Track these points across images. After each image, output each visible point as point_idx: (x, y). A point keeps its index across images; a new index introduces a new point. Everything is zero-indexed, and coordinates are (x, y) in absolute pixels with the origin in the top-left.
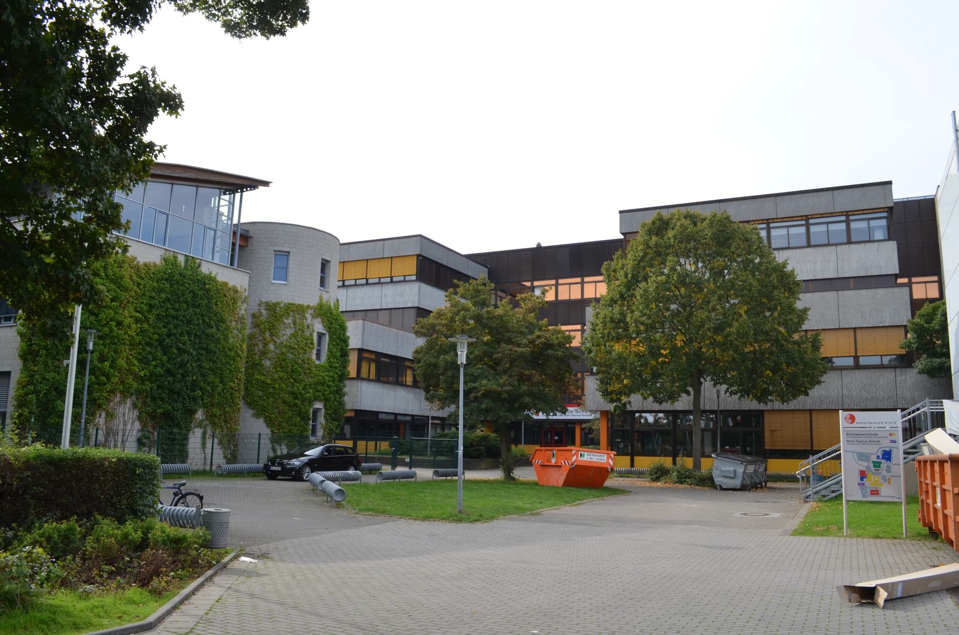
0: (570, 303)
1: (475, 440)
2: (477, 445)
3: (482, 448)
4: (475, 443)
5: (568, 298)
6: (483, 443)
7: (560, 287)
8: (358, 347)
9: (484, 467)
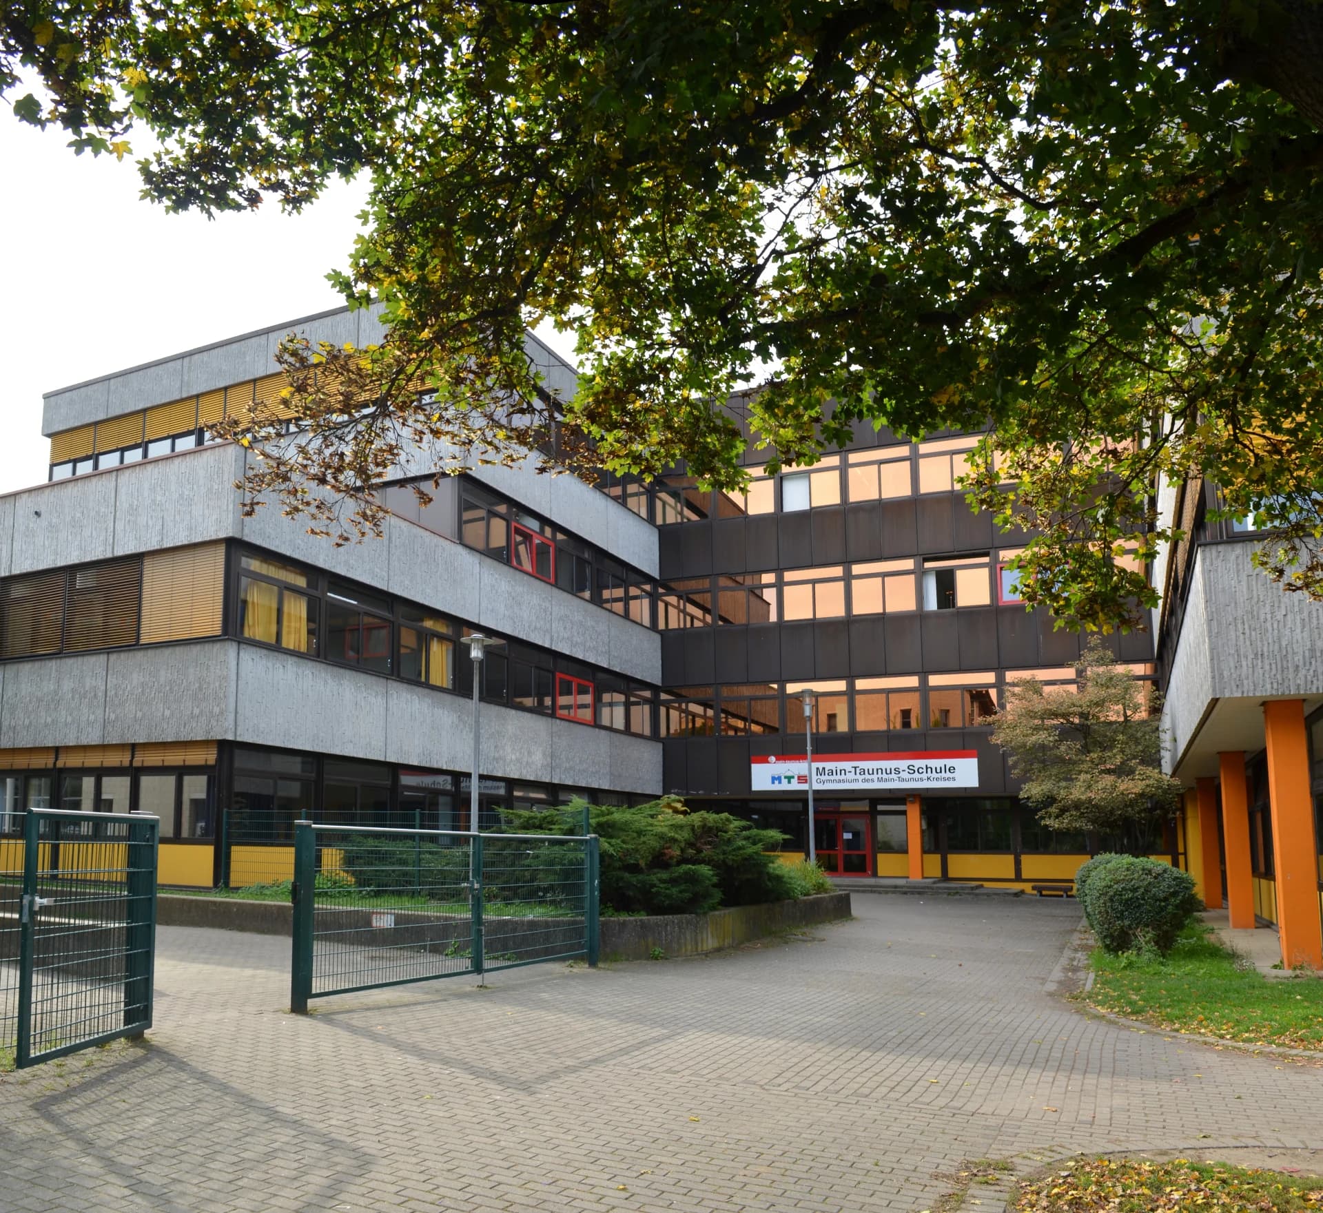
0: (881, 508)
1: (674, 840)
2: (684, 860)
3: (705, 870)
4: (676, 852)
5: (877, 497)
6: (707, 851)
7: (852, 472)
8: (222, 535)
9: (710, 943)
